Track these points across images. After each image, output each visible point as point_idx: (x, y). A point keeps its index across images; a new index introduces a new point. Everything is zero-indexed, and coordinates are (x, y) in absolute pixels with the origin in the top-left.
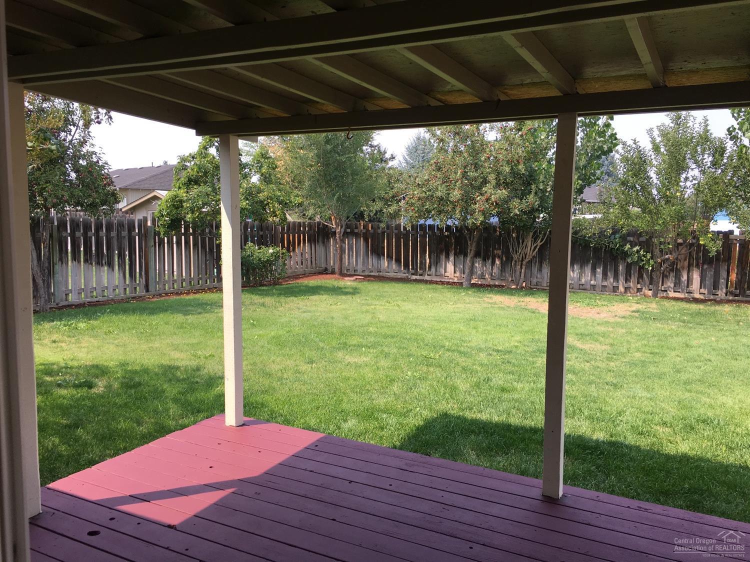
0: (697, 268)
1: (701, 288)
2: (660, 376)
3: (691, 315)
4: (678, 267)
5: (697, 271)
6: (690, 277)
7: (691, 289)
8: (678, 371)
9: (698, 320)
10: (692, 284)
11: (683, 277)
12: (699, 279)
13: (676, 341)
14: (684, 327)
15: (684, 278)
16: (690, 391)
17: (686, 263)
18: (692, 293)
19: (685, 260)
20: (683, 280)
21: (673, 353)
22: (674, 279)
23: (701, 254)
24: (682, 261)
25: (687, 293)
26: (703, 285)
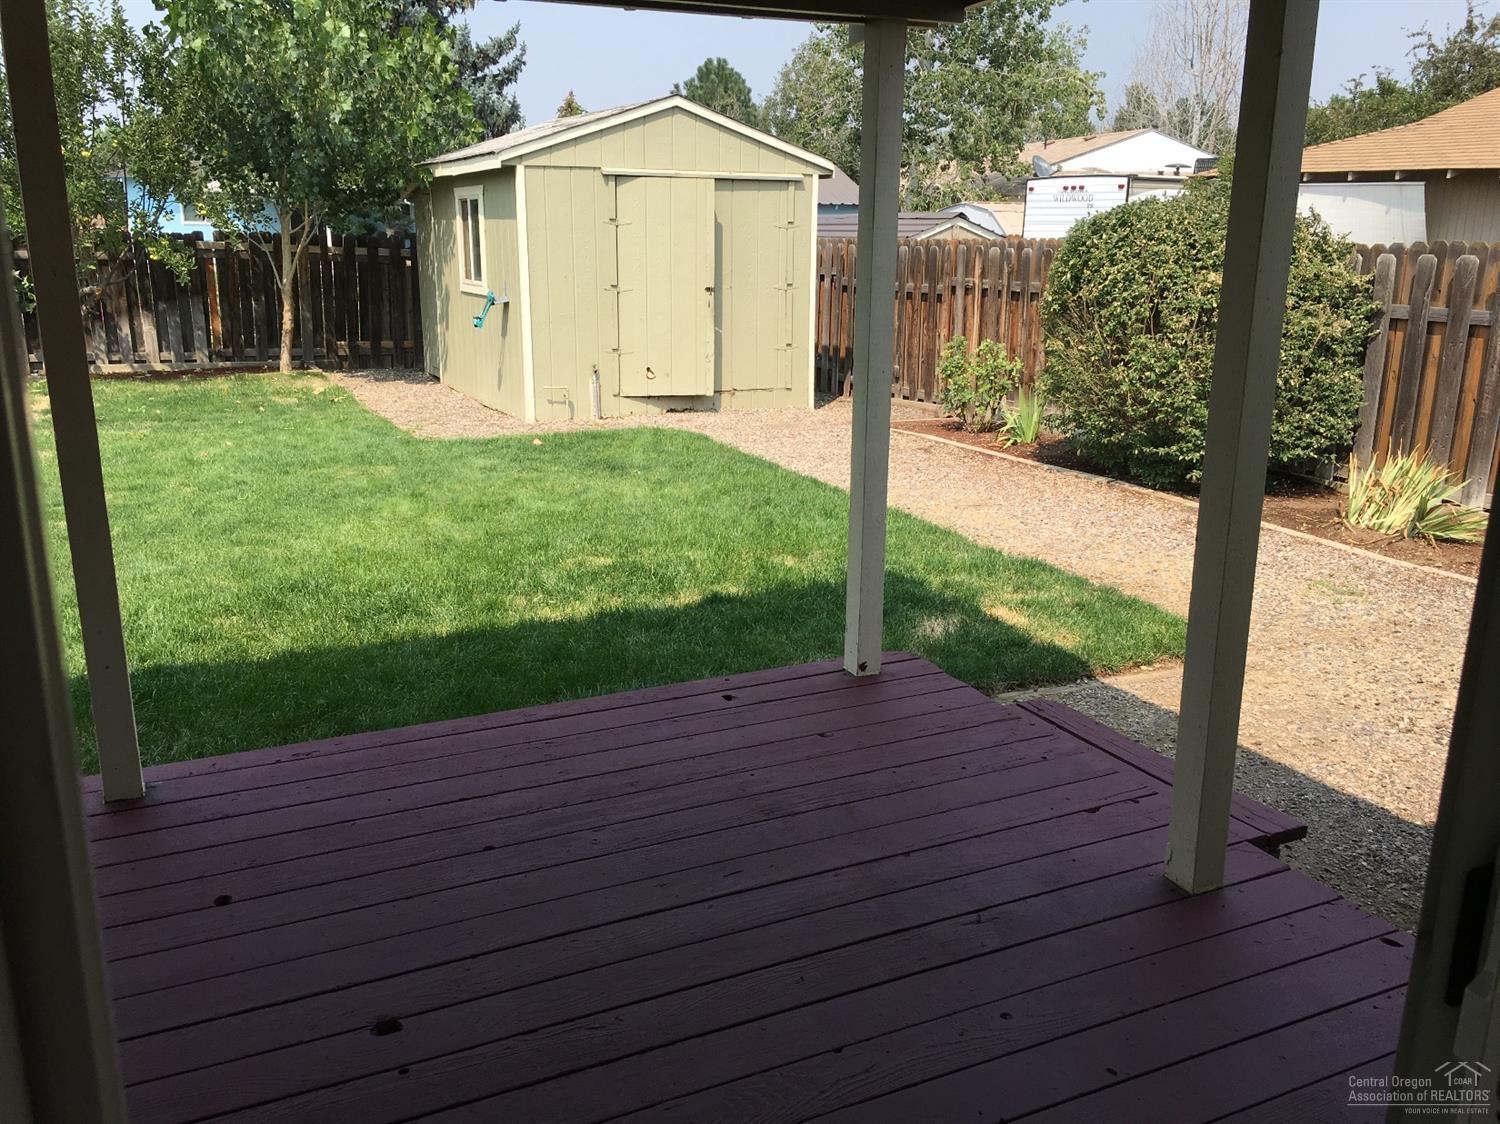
0: (147, 310)
1: (161, 350)
2: (171, 528)
3: (165, 403)
4: (109, 309)
5: (148, 317)
6: (137, 330)
7: (141, 353)
8: (200, 513)
9: (182, 411)
10: (143, 344)
11: (121, 330)
12: (154, 333)
13: (166, 457)
14: (167, 428)
15: (125, 330)
16: (240, 543)
17: (123, 302)
18: (145, 362)
19: (120, 295)
20: (123, 335)
21: (173, 482)
22: (104, 335)
23: (149, 283)
24: (114, 297)
25: (136, 362)
26: (164, 343)
